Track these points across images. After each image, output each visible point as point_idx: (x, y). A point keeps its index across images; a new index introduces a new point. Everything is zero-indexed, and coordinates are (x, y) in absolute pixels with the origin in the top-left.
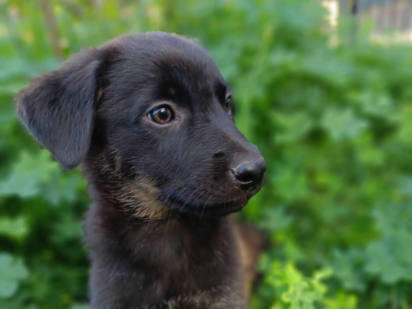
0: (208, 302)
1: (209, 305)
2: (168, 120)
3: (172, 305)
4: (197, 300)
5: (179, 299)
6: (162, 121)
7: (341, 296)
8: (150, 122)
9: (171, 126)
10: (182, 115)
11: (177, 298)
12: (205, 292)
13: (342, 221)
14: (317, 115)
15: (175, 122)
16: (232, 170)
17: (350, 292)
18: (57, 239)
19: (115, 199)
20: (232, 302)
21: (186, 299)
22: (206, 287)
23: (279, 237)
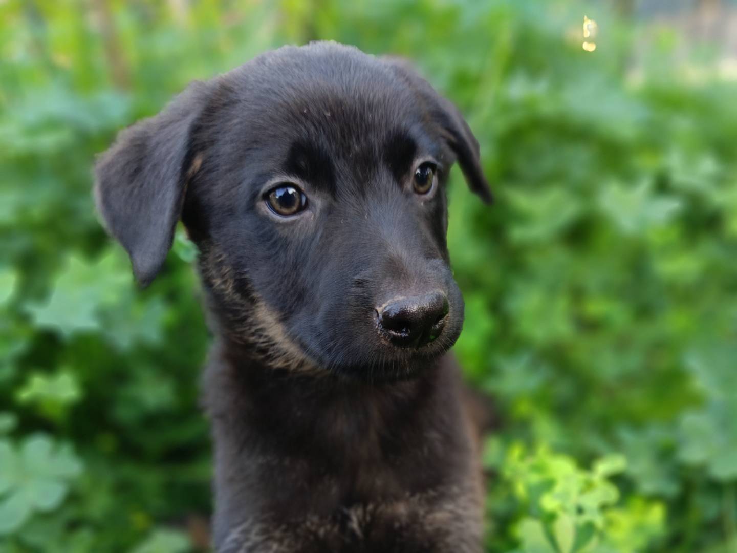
0: (421, 512)
1: (424, 517)
2: (294, 209)
3: (358, 517)
4: (402, 509)
5: (370, 507)
6: (284, 211)
7: (637, 504)
8: (267, 213)
9: (299, 221)
10: (318, 201)
11: (365, 506)
12: (418, 496)
13: (629, 380)
14: (584, 191)
15: (307, 214)
16: (377, 311)
17: (653, 499)
18: (124, 414)
19: (240, 339)
20: (460, 511)
21: (382, 508)
22: (418, 487)
23: (523, 408)
